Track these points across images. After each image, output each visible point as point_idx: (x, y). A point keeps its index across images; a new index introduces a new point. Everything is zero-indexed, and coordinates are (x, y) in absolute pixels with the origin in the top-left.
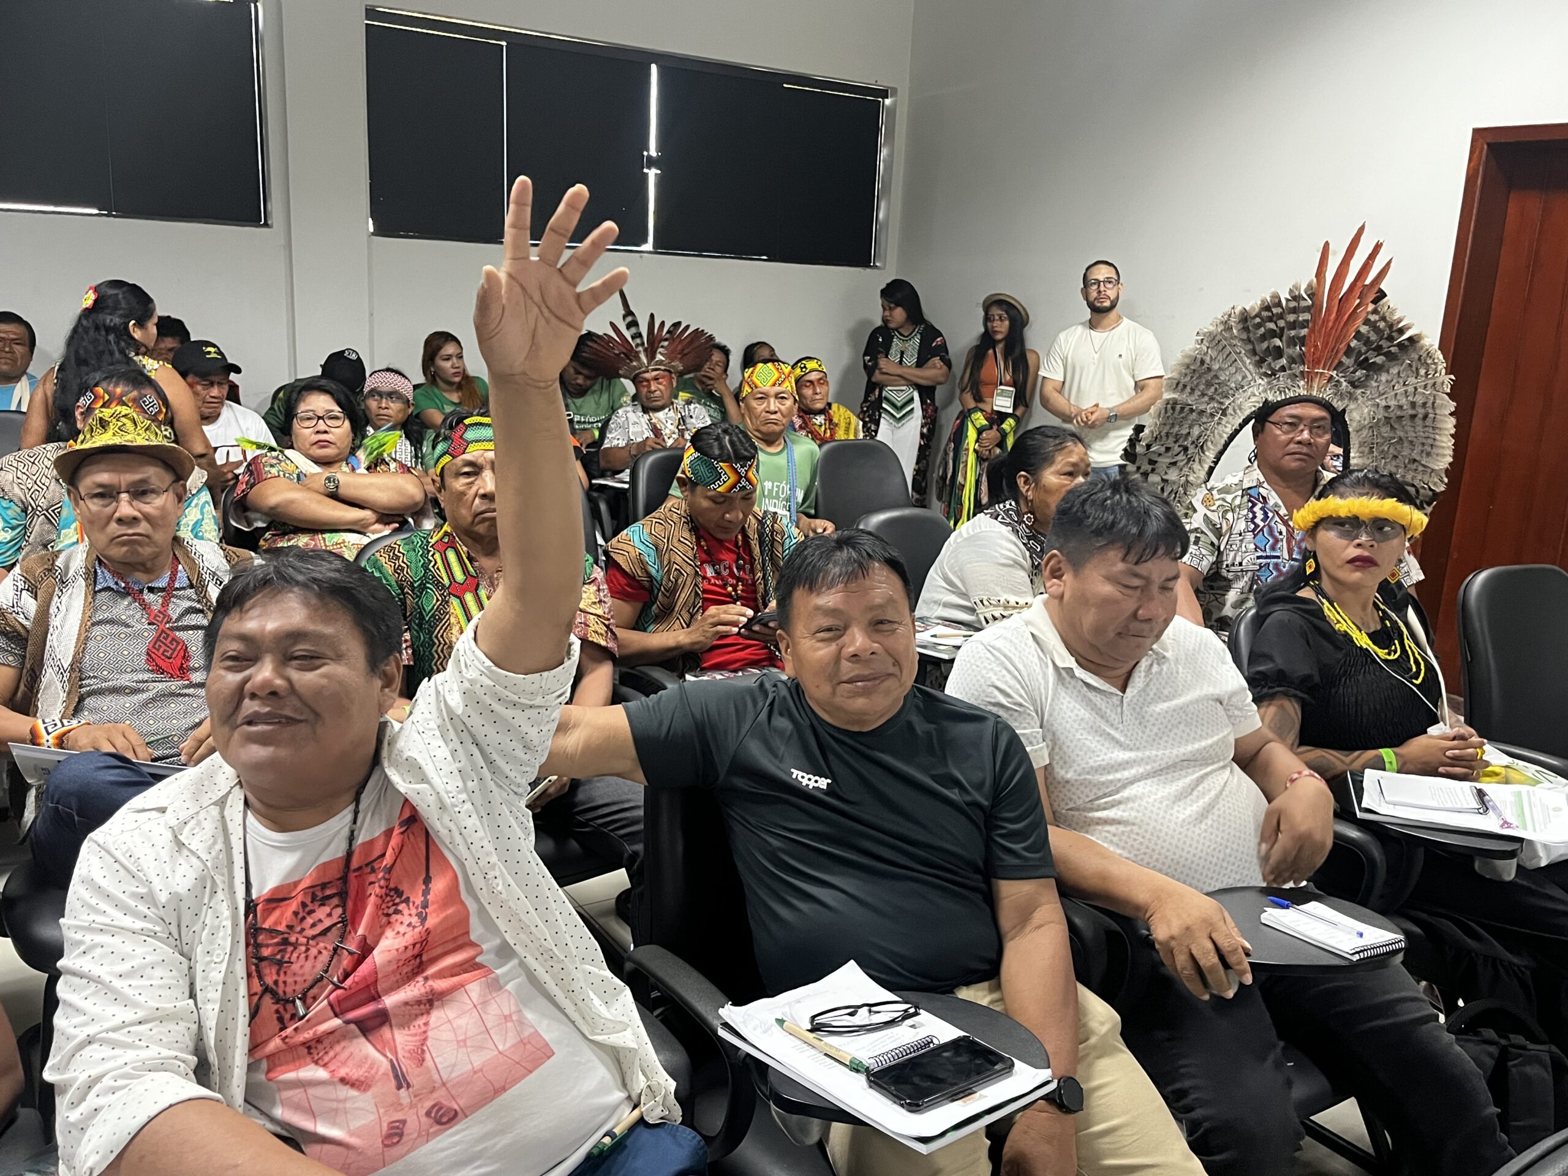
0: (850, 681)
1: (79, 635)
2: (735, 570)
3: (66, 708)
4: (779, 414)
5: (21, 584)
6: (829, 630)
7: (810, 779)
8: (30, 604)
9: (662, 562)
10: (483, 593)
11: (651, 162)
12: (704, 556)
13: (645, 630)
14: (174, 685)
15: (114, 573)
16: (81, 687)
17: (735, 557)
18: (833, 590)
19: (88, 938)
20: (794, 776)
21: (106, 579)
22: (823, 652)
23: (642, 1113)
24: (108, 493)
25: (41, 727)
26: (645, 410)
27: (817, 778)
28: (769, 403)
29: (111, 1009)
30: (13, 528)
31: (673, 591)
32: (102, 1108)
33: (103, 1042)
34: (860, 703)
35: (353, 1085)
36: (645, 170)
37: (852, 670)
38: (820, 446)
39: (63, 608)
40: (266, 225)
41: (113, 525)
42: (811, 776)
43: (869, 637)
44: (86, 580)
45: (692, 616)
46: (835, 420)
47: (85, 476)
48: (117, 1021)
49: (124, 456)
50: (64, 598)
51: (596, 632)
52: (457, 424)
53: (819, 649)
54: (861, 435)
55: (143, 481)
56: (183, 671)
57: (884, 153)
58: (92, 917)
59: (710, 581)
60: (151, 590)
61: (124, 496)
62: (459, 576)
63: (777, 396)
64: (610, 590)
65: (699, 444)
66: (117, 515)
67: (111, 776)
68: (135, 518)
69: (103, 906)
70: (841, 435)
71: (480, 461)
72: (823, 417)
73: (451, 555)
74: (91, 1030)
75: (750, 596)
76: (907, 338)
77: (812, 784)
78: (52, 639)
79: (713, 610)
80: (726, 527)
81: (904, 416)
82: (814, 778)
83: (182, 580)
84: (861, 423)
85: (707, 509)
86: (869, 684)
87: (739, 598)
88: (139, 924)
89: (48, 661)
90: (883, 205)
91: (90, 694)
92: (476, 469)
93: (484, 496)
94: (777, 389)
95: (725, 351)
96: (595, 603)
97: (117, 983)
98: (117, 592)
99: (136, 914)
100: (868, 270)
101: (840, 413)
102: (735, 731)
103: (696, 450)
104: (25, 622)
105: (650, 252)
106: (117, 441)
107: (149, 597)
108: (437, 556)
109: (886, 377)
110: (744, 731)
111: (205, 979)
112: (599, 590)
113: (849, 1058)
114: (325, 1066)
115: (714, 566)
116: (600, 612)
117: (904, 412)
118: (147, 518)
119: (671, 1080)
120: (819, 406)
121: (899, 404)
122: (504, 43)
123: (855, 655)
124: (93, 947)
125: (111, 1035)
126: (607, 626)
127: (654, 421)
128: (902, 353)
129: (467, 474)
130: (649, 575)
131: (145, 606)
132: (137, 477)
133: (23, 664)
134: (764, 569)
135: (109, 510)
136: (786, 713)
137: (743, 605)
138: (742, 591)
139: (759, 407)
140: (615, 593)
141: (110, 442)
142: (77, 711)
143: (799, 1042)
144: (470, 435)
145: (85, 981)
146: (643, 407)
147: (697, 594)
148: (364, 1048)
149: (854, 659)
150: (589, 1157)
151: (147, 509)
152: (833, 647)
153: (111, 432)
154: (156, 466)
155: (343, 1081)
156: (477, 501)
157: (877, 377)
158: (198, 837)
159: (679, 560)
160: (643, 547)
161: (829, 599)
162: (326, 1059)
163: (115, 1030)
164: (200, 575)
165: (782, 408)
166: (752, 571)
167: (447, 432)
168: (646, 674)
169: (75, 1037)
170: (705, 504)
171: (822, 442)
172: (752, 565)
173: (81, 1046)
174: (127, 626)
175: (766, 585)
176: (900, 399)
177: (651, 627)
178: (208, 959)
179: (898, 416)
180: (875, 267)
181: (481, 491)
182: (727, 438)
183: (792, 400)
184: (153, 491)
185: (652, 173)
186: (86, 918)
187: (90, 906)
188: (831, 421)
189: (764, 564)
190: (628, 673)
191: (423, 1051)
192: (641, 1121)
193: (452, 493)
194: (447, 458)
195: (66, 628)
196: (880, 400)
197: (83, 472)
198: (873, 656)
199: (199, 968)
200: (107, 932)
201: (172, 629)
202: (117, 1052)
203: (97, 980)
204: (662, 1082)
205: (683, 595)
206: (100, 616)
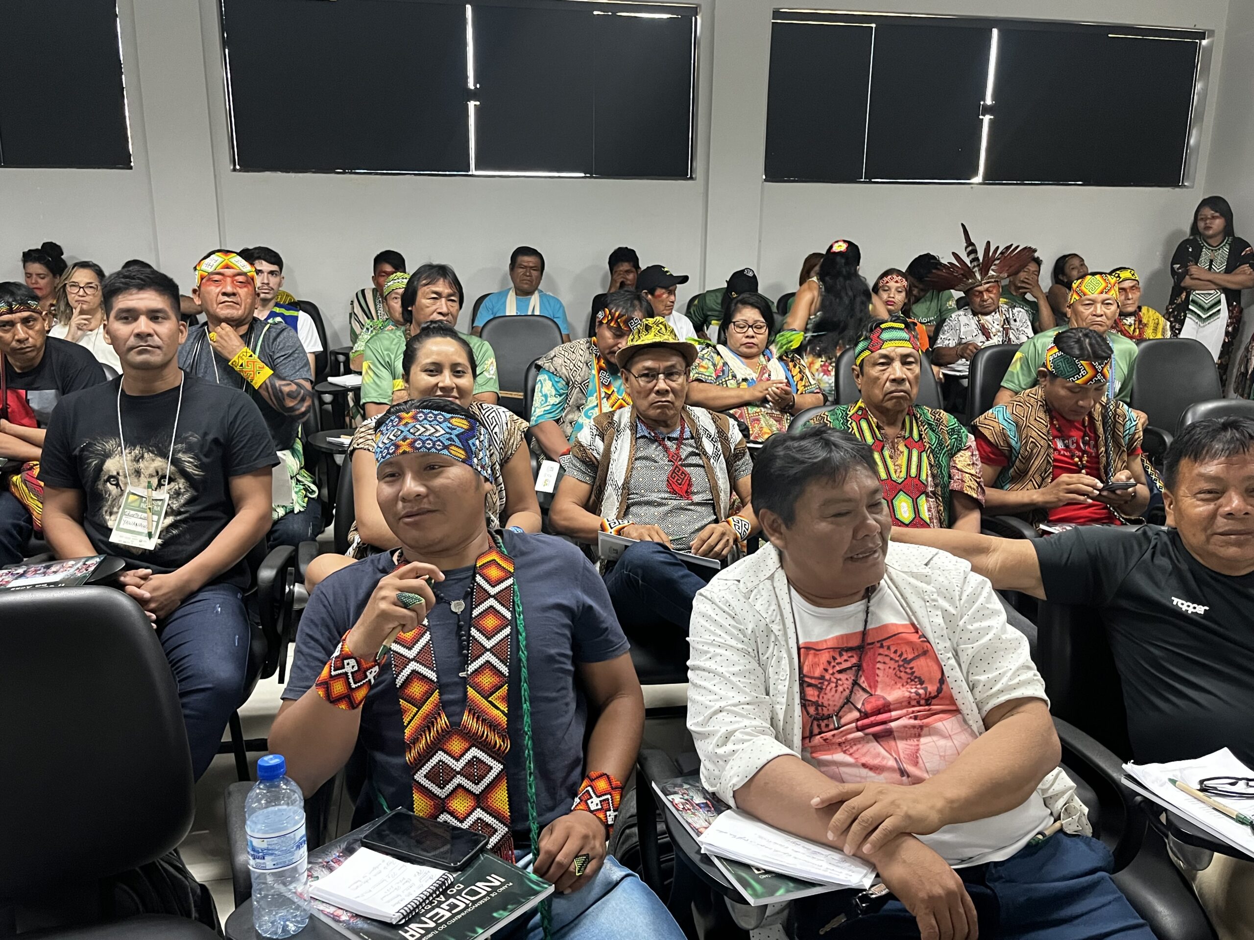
0: (1222, 534)
1: (628, 465)
2: (1082, 445)
3: (619, 512)
4: (1104, 317)
5: (595, 432)
6: (1210, 492)
7: (1189, 606)
8: (600, 445)
9: (1020, 436)
10: (887, 453)
11: (987, 110)
12: (1056, 433)
13: (1002, 488)
14: (683, 503)
15: (648, 427)
16: (628, 499)
17: (1082, 434)
18: (1216, 462)
19: (712, 649)
20: (1175, 603)
21: (643, 430)
22: (1202, 509)
23: (1062, 825)
24: (651, 374)
25: (607, 523)
26: (975, 314)
27: (1195, 605)
28: (1096, 308)
29: (731, 694)
30: (560, 395)
31: (1028, 459)
32: (738, 750)
33: (729, 712)
34: (1232, 551)
35: (871, 769)
36: (981, 117)
37: (1226, 525)
38: (1137, 344)
39: (618, 448)
40: (691, 178)
41: (653, 395)
42: (1189, 604)
43: (1245, 500)
44: (631, 430)
45: (1043, 479)
46: (1145, 321)
47: (637, 362)
48: (736, 701)
49: (662, 350)
50: (619, 441)
51: (970, 487)
52: (876, 327)
53: (1199, 506)
54: (1168, 334)
55: (673, 366)
56: (688, 493)
57: (1199, 86)
58: (712, 638)
59: (1060, 452)
60: (669, 439)
61: (661, 376)
62: (870, 440)
63: (1103, 303)
64: (981, 457)
65: (1061, 345)
66: (657, 388)
67: (661, 557)
68: (667, 391)
69: (719, 632)
70: (1149, 333)
71: (892, 354)
72: (1133, 318)
73: (864, 425)
74: (722, 704)
75: (1095, 466)
76: (1215, 248)
77: (1190, 610)
78: (612, 468)
79: (1065, 477)
80: (1078, 410)
81: (1210, 316)
82: (1192, 606)
83: (687, 434)
84: (1169, 323)
85: (1063, 397)
86: (1242, 537)
87: (1084, 467)
88: (740, 646)
89: (609, 482)
90: (1194, 132)
91: (633, 504)
92: (888, 360)
93: (894, 381)
94: (1104, 296)
95: (1038, 262)
96: (969, 465)
97: (733, 678)
98: (650, 439)
99: (737, 639)
100: (1177, 189)
101: (1149, 315)
102: (1123, 565)
103: (1060, 350)
104: (597, 456)
105: (980, 184)
106: (658, 339)
107: (668, 443)
108: (854, 424)
109: (1197, 281)
110: (1131, 565)
111: (776, 689)
112: (972, 455)
113: (1236, 813)
114: (851, 755)
115: (1063, 441)
116: (973, 472)
117: (1211, 313)
118: (673, 391)
119: (1084, 806)
120: (1131, 309)
121: (1206, 306)
122: (874, 25)
123: (1230, 514)
124: (716, 655)
125: (733, 708)
126: (978, 483)
127: (982, 322)
128: (1211, 261)
129: (882, 364)
130: (1010, 446)
131: (666, 449)
132: (669, 363)
133: (594, 482)
134: (1106, 445)
135: (651, 385)
136: (1165, 553)
137: (1087, 474)
138: (1087, 461)
139: (1086, 311)
140: (985, 459)
141: (654, 340)
142: (626, 514)
143: (1190, 797)
144: (885, 336)
145: (712, 675)
146: (972, 311)
147: (1048, 462)
148: (876, 748)
149: (1229, 517)
150: (1029, 845)
151: (674, 384)
152: (1211, 506)
153: (653, 334)
154: (678, 355)
155: (864, 765)
156: (888, 384)
157: (1187, 281)
158: (759, 602)
159: (1034, 434)
160: (1005, 424)
161: (1212, 468)
162: (851, 751)
163: (735, 705)
164: (697, 430)
165: (1108, 312)
166: (1096, 446)
167: (868, 334)
168: (1004, 522)
169: (712, 707)
170: (1063, 392)
171: (1139, 341)
172: (1096, 441)
173: (715, 713)
174: (656, 462)
175: (1108, 458)
176: (1207, 301)
177: (1007, 486)
178: (776, 677)
179: (1204, 316)
180: (1183, 186)
181: (892, 377)
182: (1087, 340)
183: (1116, 305)
184: (677, 373)
185: (987, 119)
186: (707, 637)
187: (710, 631)
188: (1140, 322)
189: (1106, 441)
190: (988, 521)
191: (917, 757)
192: (1061, 830)
193: (869, 377)
194: (867, 353)
195: (620, 461)
196: (1187, 301)
197: (637, 359)
198: (1247, 516)
199: (771, 682)
200: (723, 647)
201: (682, 465)
202: (738, 719)
203: (721, 675)
204: (1077, 807)
205: (1036, 463)
206: (639, 454)
